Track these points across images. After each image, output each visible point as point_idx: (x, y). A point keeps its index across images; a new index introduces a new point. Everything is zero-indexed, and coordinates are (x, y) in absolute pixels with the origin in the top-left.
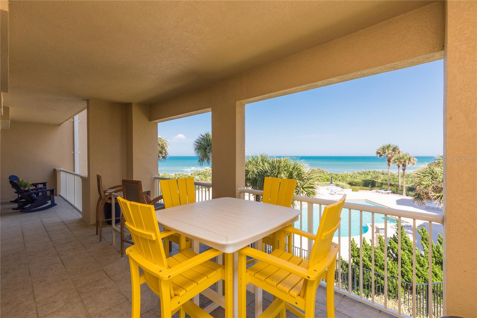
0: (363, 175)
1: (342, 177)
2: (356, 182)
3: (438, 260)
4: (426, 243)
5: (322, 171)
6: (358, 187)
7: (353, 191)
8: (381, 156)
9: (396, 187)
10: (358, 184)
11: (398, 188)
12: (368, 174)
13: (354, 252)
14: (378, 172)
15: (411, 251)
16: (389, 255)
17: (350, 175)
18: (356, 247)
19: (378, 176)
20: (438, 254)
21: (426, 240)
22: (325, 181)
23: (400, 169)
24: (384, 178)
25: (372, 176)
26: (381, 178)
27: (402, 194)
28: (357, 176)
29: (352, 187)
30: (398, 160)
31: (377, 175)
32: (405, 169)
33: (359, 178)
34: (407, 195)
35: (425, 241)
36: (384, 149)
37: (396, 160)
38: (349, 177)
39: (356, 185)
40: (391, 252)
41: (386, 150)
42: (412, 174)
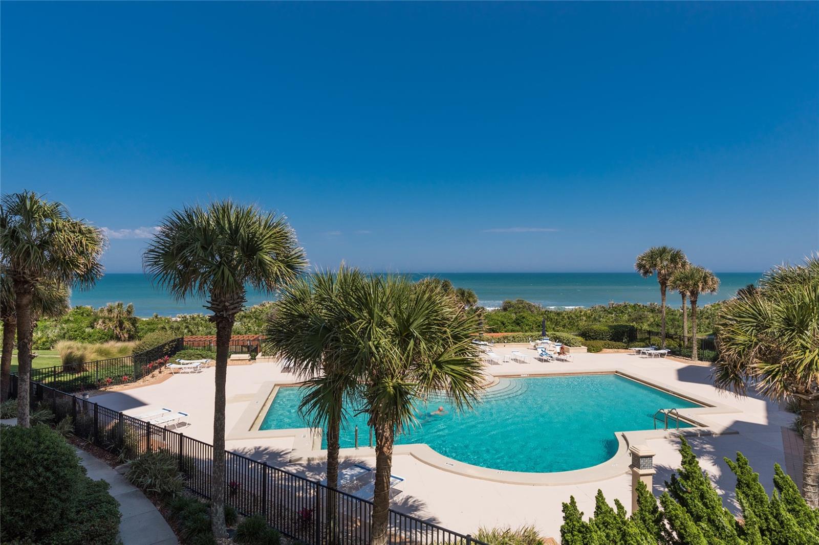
0: (612, 314)
1: (569, 318)
2: (595, 332)
3: (776, 539)
4: (747, 496)
5: (527, 306)
6: (600, 343)
7: (589, 351)
8: (646, 272)
9: (678, 340)
10: (601, 336)
11: (682, 342)
12: (622, 312)
13: (573, 536)
14: (643, 306)
15: (714, 521)
16: (663, 534)
17: (585, 315)
18: (578, 522)
19: (643, 316)
20: (777, 523)
21: (748, 486)
22: (532, 328)
23: (686, 302)
24: (654, 321)
25: (630, 316)
26: (648, 321)
27: (690, 356)
28: (600, 317)
29: (588, 342)
30: (681, 281)
31: (641, 313)
32: (696, 301)
33: (604, 320)
34: (701, 359)
35: (745, 489)
36: (654, 256)
37: (678, 282)
38: (584, 318)
39: (596, 339)
40: (668, 526)
41: (658, 259)
42: (709, 311)
